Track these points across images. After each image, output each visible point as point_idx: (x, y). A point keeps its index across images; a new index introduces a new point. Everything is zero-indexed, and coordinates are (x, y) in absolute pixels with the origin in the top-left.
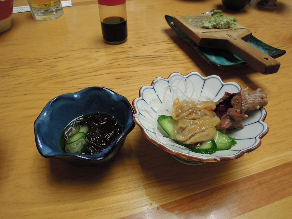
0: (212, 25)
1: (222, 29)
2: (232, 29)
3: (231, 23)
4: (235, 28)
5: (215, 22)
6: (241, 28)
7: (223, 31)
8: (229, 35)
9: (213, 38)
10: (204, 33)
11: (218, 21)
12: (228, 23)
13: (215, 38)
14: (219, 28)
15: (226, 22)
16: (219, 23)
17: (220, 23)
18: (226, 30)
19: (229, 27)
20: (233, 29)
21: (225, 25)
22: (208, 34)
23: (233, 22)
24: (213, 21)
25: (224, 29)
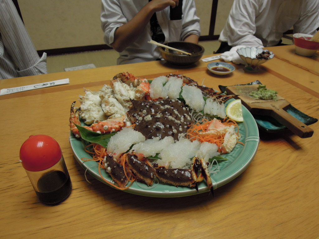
0: (259, 97)
1: (267, 100)
2: (274, 100)
3: (273, 95)
4: (277, 99)
5: (261, 94)
6: (281, 100)
7: (268, 102)
8: (273, 105)
9: (261, 108)
10: (253, 104)
11: (264, 94)
12: (271, 96)
13: (263, 108)
14: (264, 100)
15: (270, 95)
16: (264, 96)
17: (266, 96)
18: (270, 101)
19: (272, 99)
20: (276, 101)
21: (269, 97)
22: (257, 104)
23: (275, 95)
24: (260, 94)
25: (269, 100)
